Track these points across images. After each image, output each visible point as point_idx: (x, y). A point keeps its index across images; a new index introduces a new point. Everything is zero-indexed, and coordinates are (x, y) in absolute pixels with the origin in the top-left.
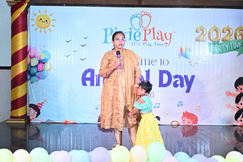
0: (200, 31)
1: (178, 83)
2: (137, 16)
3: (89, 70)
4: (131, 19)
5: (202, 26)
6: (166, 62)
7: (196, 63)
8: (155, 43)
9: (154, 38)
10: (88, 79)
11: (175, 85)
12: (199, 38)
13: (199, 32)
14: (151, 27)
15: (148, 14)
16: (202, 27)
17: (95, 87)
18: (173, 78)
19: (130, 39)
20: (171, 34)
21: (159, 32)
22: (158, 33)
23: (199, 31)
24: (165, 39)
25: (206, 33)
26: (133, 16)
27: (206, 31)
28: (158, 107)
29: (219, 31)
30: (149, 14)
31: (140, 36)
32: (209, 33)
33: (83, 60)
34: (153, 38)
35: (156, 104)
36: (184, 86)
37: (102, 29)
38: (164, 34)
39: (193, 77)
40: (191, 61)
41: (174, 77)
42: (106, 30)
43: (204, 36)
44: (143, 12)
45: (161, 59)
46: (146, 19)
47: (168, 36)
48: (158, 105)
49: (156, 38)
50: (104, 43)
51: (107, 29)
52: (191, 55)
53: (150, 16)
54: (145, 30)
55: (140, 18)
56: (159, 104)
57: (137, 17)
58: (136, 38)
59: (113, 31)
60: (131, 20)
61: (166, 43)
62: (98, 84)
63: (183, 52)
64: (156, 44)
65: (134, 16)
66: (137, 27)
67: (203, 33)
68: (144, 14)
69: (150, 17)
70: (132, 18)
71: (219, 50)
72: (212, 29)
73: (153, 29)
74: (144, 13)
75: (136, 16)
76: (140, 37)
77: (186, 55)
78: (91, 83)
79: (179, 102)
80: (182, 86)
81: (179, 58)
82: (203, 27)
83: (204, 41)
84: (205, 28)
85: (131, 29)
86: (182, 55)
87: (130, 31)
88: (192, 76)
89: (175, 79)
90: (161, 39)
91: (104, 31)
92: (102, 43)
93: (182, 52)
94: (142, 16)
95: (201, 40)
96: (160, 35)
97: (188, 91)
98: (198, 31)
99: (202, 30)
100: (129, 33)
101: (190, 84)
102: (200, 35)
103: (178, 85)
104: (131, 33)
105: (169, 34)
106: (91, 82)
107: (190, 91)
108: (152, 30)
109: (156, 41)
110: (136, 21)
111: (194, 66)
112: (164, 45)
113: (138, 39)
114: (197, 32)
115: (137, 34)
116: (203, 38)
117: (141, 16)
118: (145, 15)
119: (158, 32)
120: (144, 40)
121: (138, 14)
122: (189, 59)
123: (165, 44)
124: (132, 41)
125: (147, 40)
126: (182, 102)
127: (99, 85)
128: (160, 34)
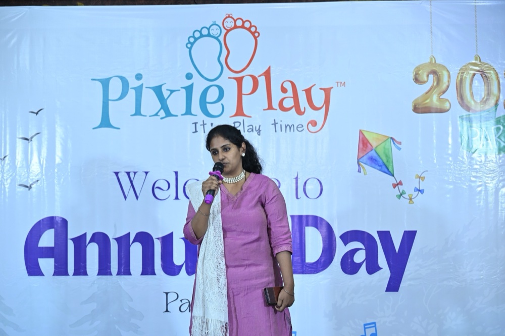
0: (428, 76)
1: (360, 257)
2: (211, 32)
3: (50, 222)
4: (189, 42)
5: (433, 58)
6: (312, 188)
7: (419, 190)
8: (275, 124)
9: (270, 107)
10: (48, 252)
11: (349, 266)
12: (427, 99)
13: (424, 82)
14: (257, 69)
15: (247, 25)
16: (433, 62)
17: (71, 280)
18: (339, 242)
19: (188, 112)
20: (327, 92)
21: (288, 86)
22: (284, 90)
23: (425, 79)
24: (309, 109)
25: (449, 82)
26: (197, 35)
27: (449, 77)
29: (494, 76)
30: (251, 26)
31: (222, 102)
32: (459, 82)
33: (28, 189)
34: (266, 107)
36: (381, 269)
37: (92, 80)
38: (304, 92)
39: (409, 237)
40: (400, 183)
41: (342, 237)
42: (105, 83)
43: (444, 92)
44: (229, 20)
45: (297, 179)
46: (240, 41)
47: (318, 99)
49: (275, 104)
50: (100, 126)
51: (108, 80)
52: (399, 159)
53: (256, 32)
54: (239, 81)
55: (221, 38)
57: (209, 35)
58: (210, 107)
59: (131, 86)
60: (189, 46)
61: (314, 123)
62: (81, 270)
63: (372, 150)
64: (278, 126)
65: (200, 32)
66: (212, 70)
67: (438, 83)
68: (233, 25)
69: (255, 34)
70: (192, 40)
71: (496, 141)
72: (472, 70)
73: (267, 74)
74: (235, 21)
75: (205, 32)
76: (222, 105)
77: (381, 163)
78: (55, 267)
79: (365, 325)
80: (373, 267)
81: (359, 171)
82: (437, 62)
83: (442, 111)
84: (444, 67)
85: (189, 76)
86: (369, 162)
87: (188, 83)
88: (405, 232)
89: (346, 244)
90: (294, 109)
91: (99, 85)
92: (94, 129)
93: (368, 150)
94: (226, 31)
95: (434, 106)
96: (292, 96)
97: (394, 285)
98: (420, 79)
99: (434, 72)
100: (184, 91)
101: (398, 262)
102: (429, 91)
103: (360, 265)
104: (189, 90)
105: (323, 92)
106: (55, 262)
107: (402, 285)
108: (263, 77)
109: (278, 114)
110: (207, 49)
111: (410, 199)
112: (305, 127)
113: (213, 109)
114: (417, 80)
115: (213, 94)
116: (440, 99)
117: (224, 31)
118: (236, 27)
119: (285, 85)
120: (236, 115)
121: (213, 27)
122: (393, 176)
123: (310, 125)
124: (194, 119)
125: (245, 112)
126: (375, 326)
127: (85, 274)
128: (290, 93)
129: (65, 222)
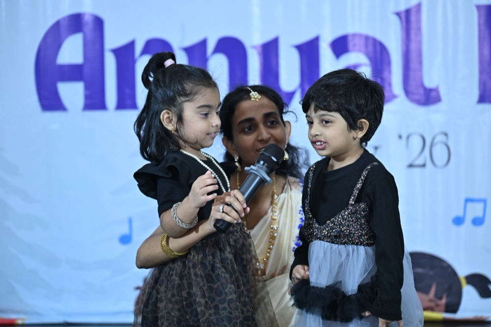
3: (75, 22)
10: (73, 73)
17: (112, 117)
28: (478, 222)
35: (468, 200)
48: (476, 210)
56: (480, 206)
62: (127, 101)
78: (87, 97)
106: (87, 88)
127: (134, 106)
129: (99, 23)
